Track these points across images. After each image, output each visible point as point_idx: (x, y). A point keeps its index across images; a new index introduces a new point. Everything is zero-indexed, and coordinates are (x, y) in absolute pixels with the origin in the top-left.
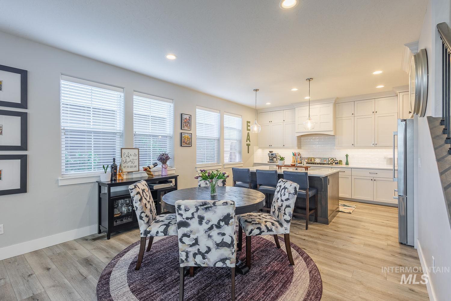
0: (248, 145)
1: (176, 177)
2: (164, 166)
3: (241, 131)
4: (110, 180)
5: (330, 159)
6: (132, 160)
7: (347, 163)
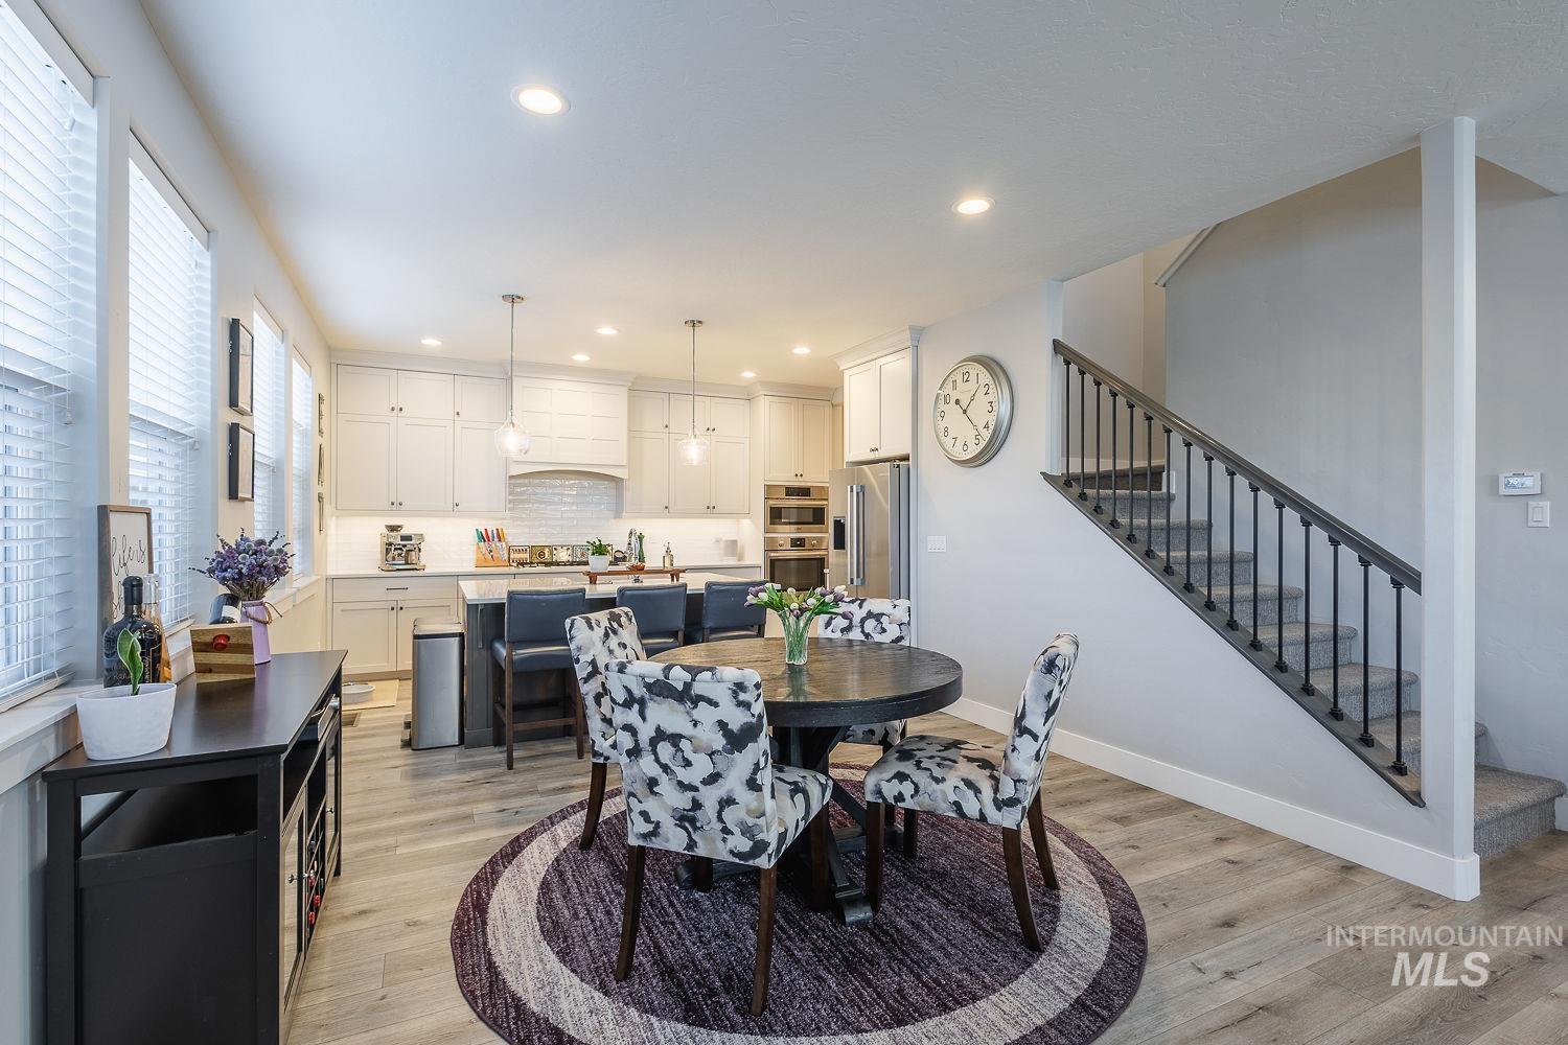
0: (320, 499)
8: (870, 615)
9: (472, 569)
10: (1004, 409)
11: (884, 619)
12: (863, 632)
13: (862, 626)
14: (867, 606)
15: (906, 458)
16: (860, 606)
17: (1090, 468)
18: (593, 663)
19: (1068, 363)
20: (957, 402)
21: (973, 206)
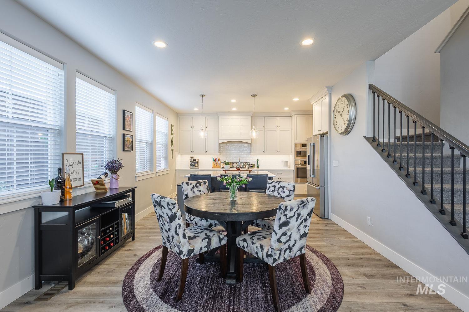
0: (172, 150)
1: (133, 191)
2: (114, 176)
3: (166, 135)
4: (58, 202)
5: (245, 163)
6: (75, 171)
7: (258, 167)
8: (281, 187)
9: (211, 168)
10: (352, 113)
11: (285, 189)
12: (278, 192)
13: (278, 191)
14: (280, 184)
15: (327, 133)
16: (279, 184)
17: (405, 133)
18: (187, 195)
19: (374, 93)
20: (339, 112)
21: (308, 42)
